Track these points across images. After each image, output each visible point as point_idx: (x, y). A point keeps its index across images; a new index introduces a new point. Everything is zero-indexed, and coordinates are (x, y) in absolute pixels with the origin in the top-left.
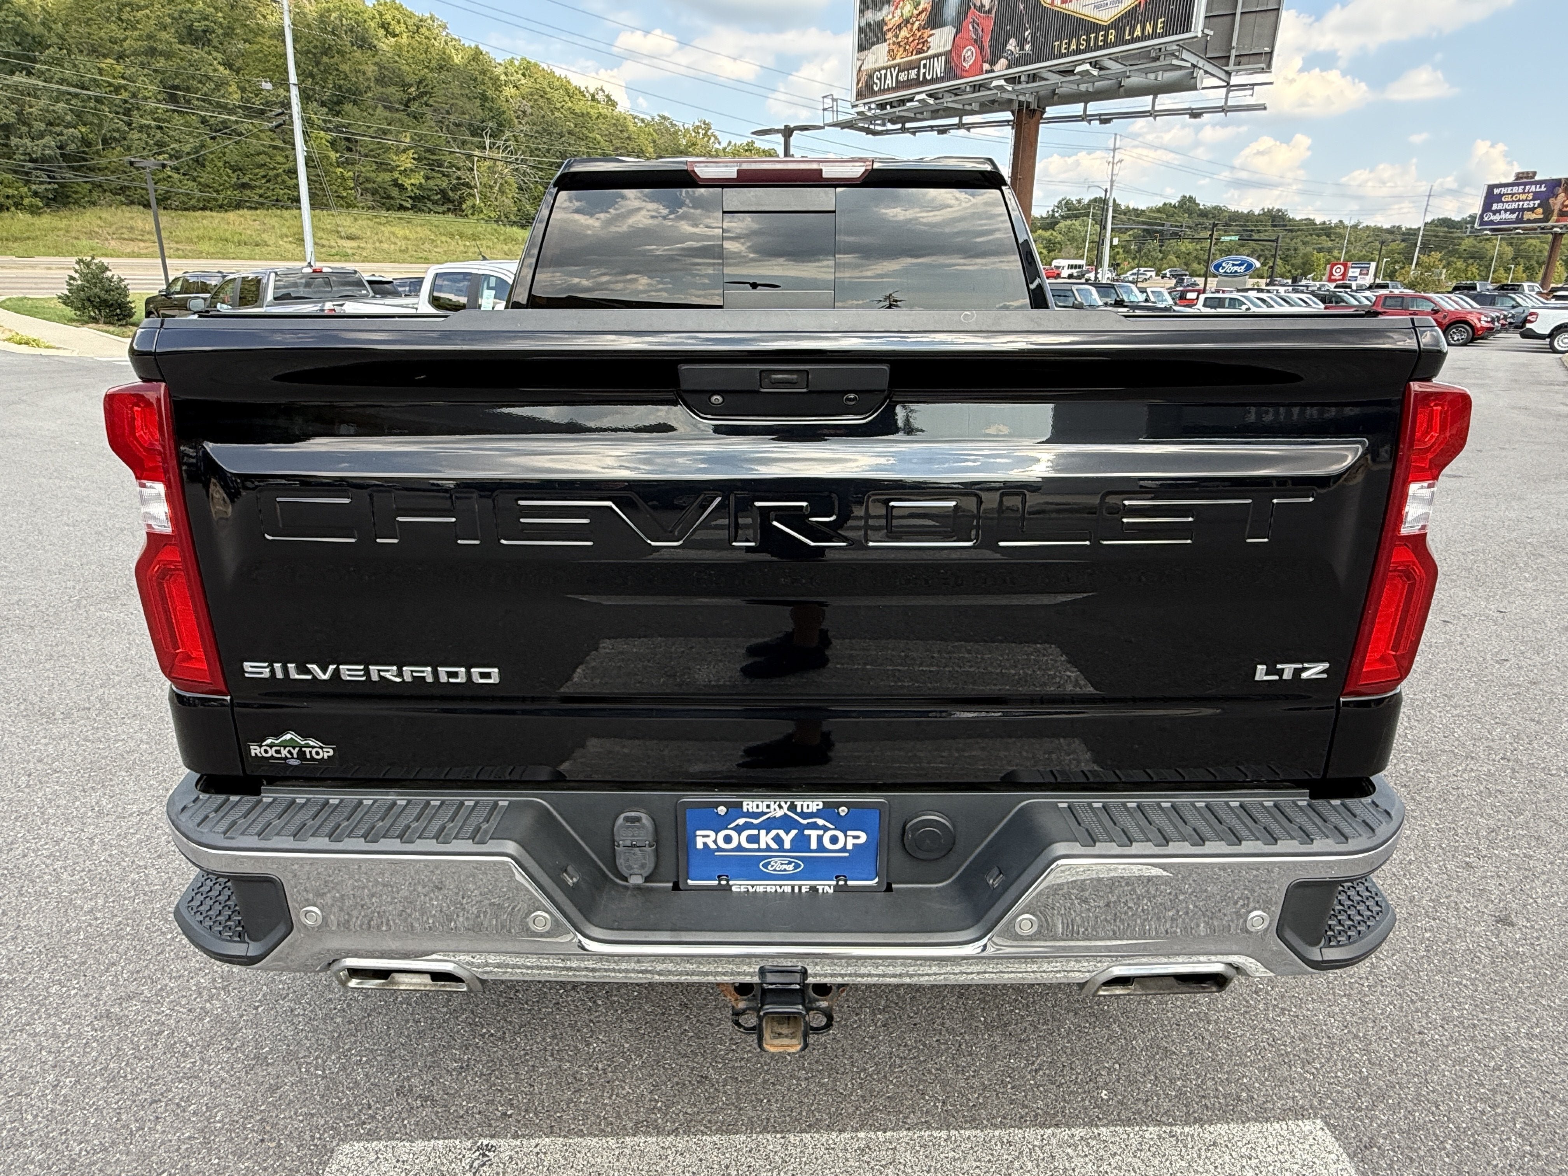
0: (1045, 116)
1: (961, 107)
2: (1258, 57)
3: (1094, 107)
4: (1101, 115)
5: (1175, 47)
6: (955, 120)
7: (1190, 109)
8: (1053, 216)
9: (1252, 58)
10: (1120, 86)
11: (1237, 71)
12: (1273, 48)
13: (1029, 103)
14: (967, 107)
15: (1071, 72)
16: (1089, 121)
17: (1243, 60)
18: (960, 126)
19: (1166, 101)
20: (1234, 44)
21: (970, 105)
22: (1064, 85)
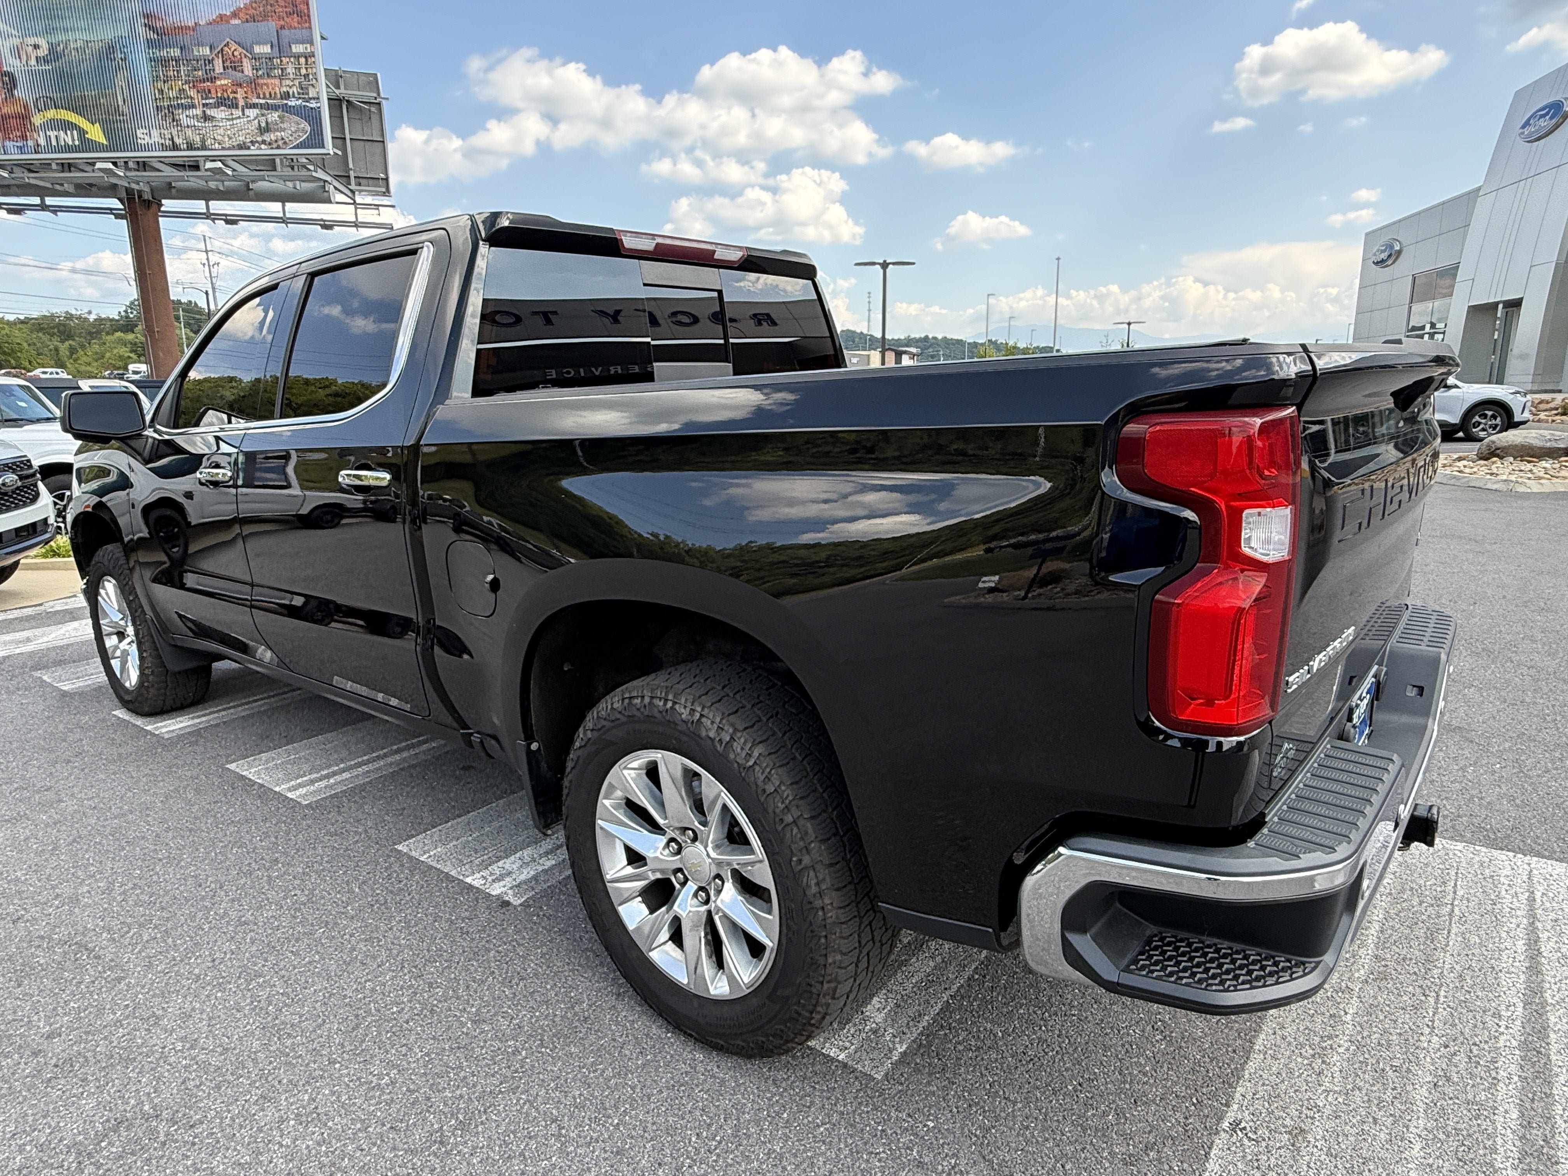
0: (163, 209)
1: (49, 185)
2: (376, 182)
3: (217, 206)
4: (226, 215)
5: (305, 160)
6: (36, 200)
7: (322, 220)
8: (127, 317)
9: (371, 182)
10: (249, 189)
11: (360, 191)
12: (386, 174)
13: (140, 193)
14: (58, 187)
15: (196, 167)
16: (213, 220)
17: (362, 181)
18: (43, 207)
19: (295, 209)
20: (351, 166)
21: (62, 185)
22: (191, 179)
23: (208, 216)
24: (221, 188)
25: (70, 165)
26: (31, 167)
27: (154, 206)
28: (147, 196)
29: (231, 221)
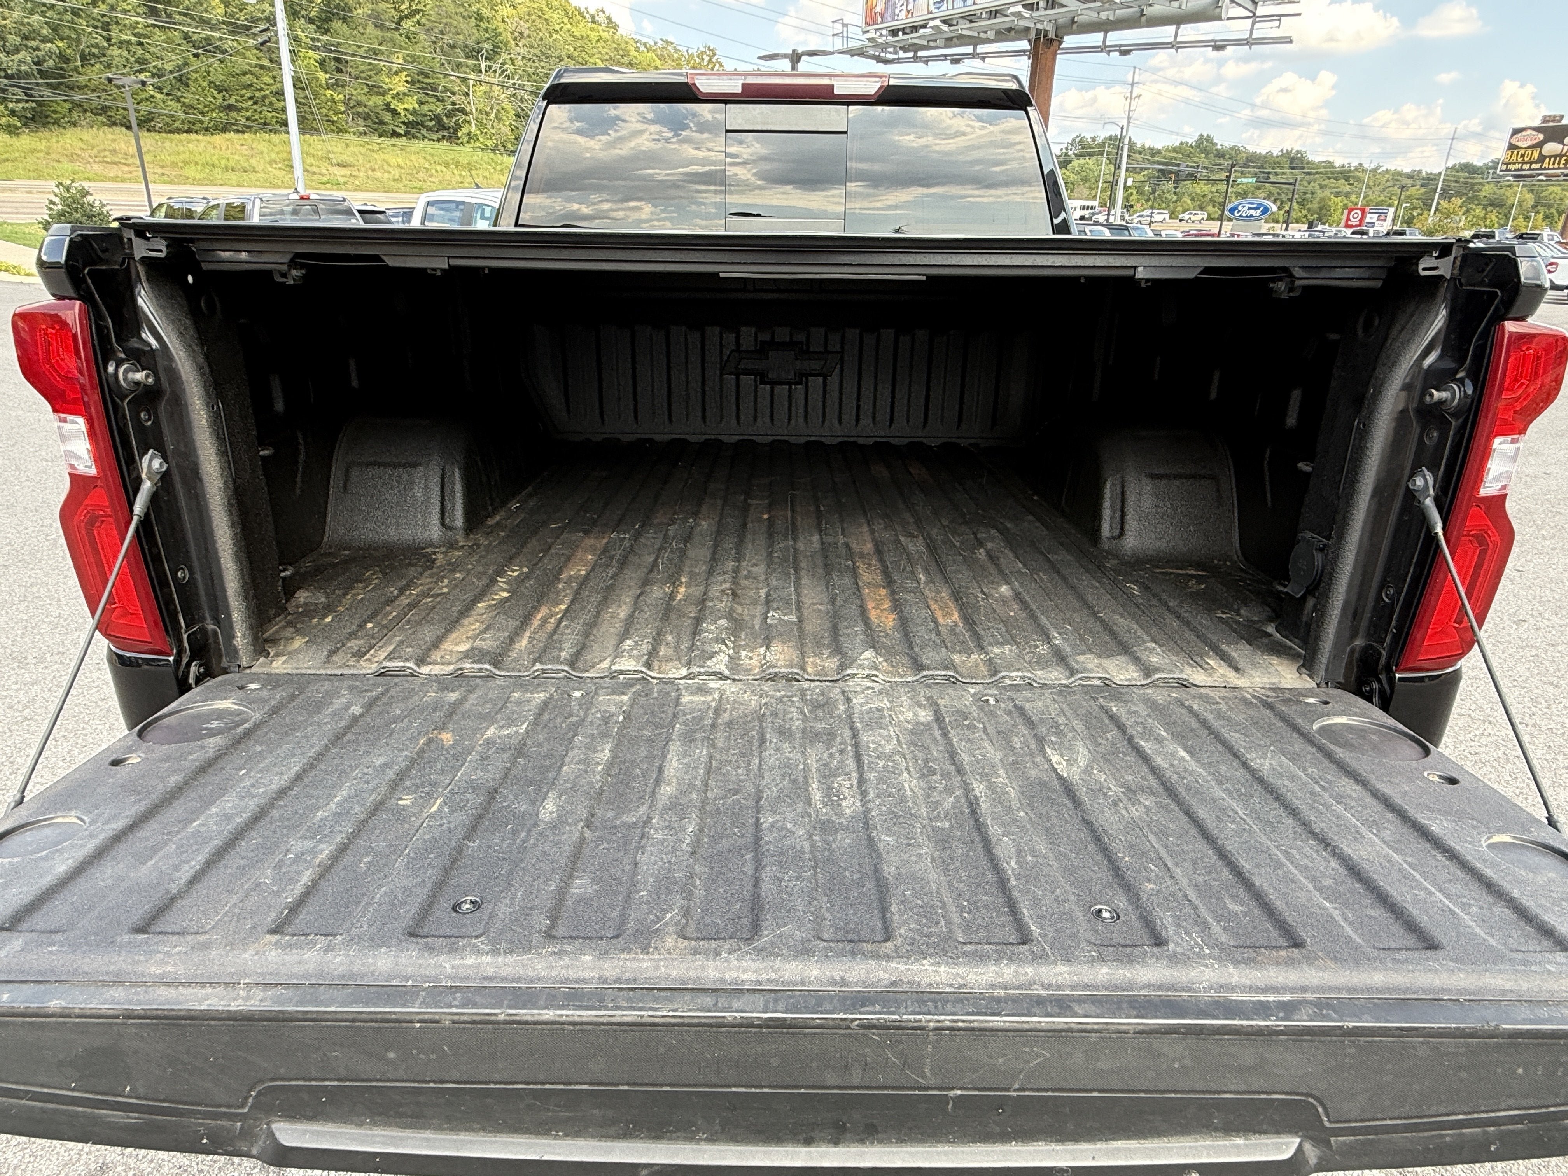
0: (1063, 46)
1: (976, 34)
3: (1116, 37)
4: (1120, 46)
7: (1213, 41)
8: (1066, 154)
10: (1143, 15)
13: (1046, 32)
14: (982, 35)
16: (1108, 53)
18: (974, 55)
21: (986, 32)
22: (1084, 12)
23: (1103, 48)
24: (1111, 18)
25: (997, 12)
26: (973, 18)
27: (1056, 44)
28: (1051, 35)
29: (1125, 51)
